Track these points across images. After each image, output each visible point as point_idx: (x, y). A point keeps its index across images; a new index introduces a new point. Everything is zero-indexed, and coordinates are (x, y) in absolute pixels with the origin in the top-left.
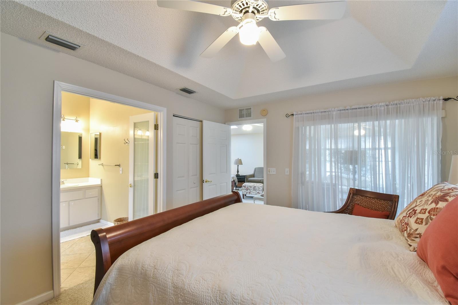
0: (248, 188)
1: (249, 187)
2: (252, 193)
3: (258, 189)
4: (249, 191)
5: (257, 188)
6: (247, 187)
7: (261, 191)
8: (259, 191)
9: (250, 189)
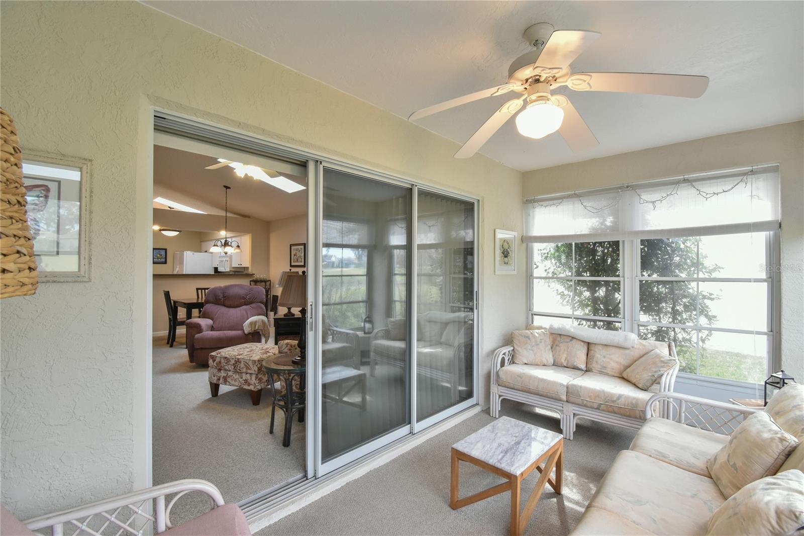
0: (220, 362)
1: (223, 361)
2: (230, 380)
3: (244, 370)
4: (223, 374)
5: (242, 365)
6: (218, 360)
7: (254, 377)
8: (248, 376)
9: (226, 367)
